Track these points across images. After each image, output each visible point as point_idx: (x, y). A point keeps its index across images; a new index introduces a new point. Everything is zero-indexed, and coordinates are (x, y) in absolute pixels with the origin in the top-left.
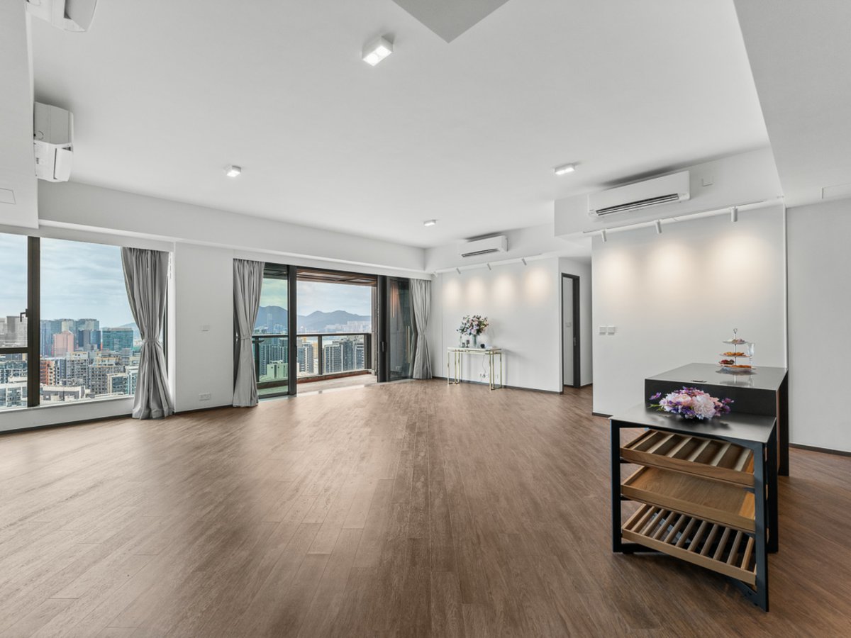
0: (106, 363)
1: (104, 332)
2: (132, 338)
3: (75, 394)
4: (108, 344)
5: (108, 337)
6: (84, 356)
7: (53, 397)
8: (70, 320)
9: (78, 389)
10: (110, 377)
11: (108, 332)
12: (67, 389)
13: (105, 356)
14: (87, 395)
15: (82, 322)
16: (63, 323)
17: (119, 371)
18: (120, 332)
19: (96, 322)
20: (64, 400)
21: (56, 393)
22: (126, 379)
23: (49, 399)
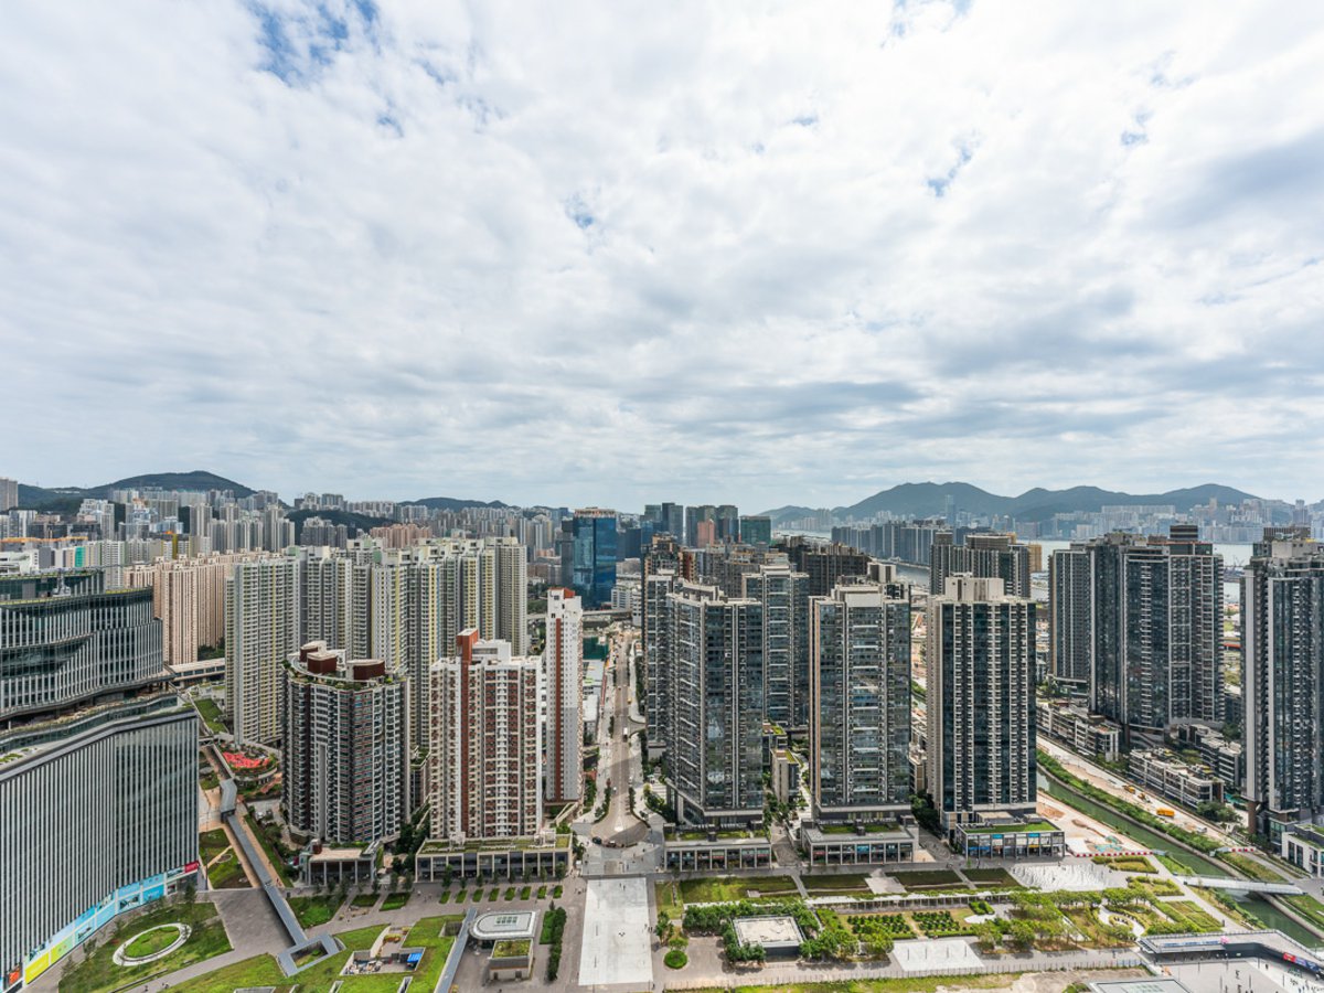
0: (742, 559)
1: (742, 521)
2: (769, 529)
3: (709, 594)
4: (746, 537)
5: (746, 527)
6: (722, 550)
7: (691, 596)
8: (711, 507)
9: (712, 589)
10: (745, 576)
11: (746, 521)
12: (704, 588)
13: (739, 551)
14: (721, 598)
15: (722, 508)
16: (706, 511)
17: (753, 570)
18: (756, 521)
19: (734, 509)
20: (699, 600)
21: (694, 592)
22: (761, 581)
23: (688, 598)
